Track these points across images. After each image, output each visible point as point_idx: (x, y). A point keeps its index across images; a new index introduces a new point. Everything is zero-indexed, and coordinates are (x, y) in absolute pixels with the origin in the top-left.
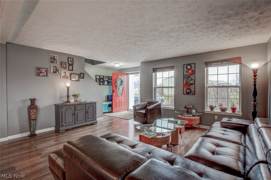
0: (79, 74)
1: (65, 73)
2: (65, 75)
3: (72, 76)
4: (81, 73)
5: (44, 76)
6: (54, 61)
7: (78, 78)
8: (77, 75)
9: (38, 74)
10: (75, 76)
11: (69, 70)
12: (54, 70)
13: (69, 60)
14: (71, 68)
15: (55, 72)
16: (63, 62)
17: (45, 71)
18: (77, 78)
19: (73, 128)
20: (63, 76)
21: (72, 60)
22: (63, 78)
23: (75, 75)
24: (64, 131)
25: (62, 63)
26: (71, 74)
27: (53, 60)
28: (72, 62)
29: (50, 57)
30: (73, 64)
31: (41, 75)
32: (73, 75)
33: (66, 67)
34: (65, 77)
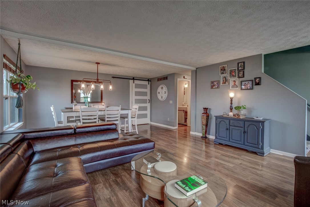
0: (252, 81)
1: (234, 82)
2: (235, 84)
3: (242, 84)
4: (255, 78)
5: (216, 88)
6: (224, 72)
7: (251, 86)
8: (249, 82)
9: (212, 87)
10: (247, 84)
11: (239, 77)
12: (223, 81)
13: (239, 65)
14: (242, 74)
15: (224, 83)
16: (232, 70)
17: (217, 83)
18: (249, 85)
19: (226, 145)
20: (232, 86)
21: (243, 64)
22: (232, 88)
23: (247, 82)
24: (218, 143)
25: (231, 72)
26: (241, 82)
27: (223, 70)
28: (243, 67)
29: (221, 69)
30: (244, 69)
31: (214, 87)
32: (244, 82)
33: (235, 75)
34: (235, 86)
